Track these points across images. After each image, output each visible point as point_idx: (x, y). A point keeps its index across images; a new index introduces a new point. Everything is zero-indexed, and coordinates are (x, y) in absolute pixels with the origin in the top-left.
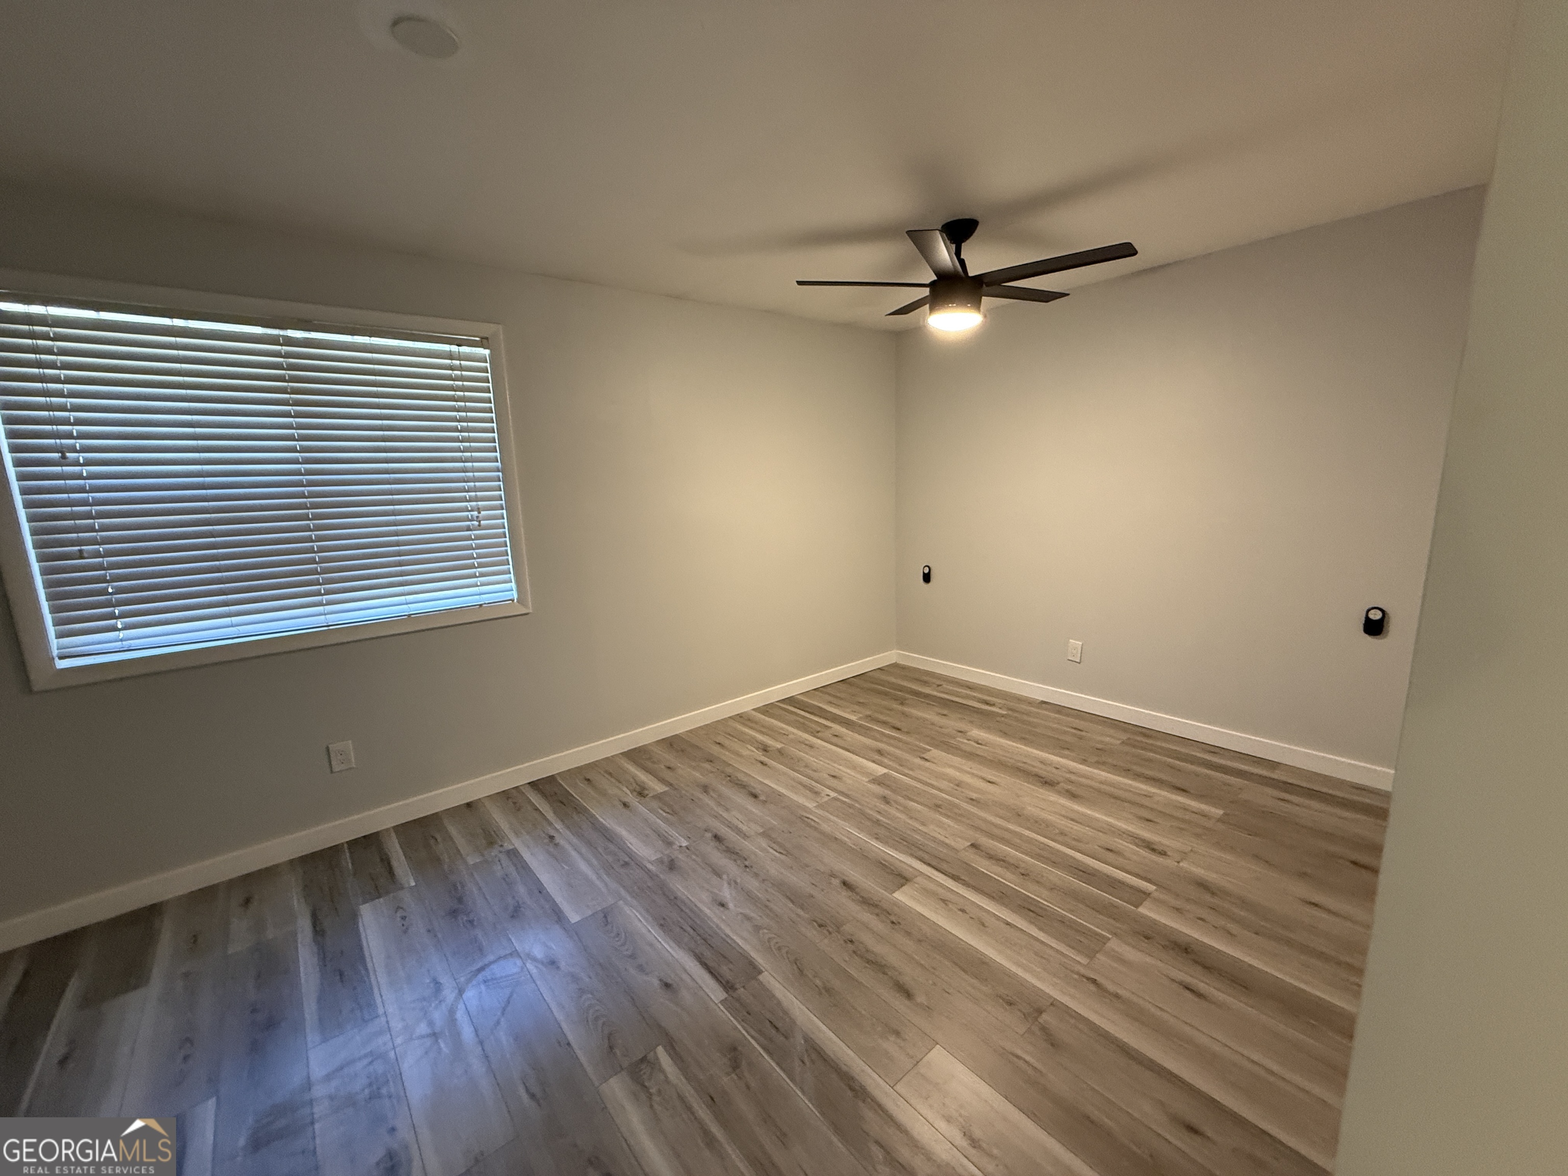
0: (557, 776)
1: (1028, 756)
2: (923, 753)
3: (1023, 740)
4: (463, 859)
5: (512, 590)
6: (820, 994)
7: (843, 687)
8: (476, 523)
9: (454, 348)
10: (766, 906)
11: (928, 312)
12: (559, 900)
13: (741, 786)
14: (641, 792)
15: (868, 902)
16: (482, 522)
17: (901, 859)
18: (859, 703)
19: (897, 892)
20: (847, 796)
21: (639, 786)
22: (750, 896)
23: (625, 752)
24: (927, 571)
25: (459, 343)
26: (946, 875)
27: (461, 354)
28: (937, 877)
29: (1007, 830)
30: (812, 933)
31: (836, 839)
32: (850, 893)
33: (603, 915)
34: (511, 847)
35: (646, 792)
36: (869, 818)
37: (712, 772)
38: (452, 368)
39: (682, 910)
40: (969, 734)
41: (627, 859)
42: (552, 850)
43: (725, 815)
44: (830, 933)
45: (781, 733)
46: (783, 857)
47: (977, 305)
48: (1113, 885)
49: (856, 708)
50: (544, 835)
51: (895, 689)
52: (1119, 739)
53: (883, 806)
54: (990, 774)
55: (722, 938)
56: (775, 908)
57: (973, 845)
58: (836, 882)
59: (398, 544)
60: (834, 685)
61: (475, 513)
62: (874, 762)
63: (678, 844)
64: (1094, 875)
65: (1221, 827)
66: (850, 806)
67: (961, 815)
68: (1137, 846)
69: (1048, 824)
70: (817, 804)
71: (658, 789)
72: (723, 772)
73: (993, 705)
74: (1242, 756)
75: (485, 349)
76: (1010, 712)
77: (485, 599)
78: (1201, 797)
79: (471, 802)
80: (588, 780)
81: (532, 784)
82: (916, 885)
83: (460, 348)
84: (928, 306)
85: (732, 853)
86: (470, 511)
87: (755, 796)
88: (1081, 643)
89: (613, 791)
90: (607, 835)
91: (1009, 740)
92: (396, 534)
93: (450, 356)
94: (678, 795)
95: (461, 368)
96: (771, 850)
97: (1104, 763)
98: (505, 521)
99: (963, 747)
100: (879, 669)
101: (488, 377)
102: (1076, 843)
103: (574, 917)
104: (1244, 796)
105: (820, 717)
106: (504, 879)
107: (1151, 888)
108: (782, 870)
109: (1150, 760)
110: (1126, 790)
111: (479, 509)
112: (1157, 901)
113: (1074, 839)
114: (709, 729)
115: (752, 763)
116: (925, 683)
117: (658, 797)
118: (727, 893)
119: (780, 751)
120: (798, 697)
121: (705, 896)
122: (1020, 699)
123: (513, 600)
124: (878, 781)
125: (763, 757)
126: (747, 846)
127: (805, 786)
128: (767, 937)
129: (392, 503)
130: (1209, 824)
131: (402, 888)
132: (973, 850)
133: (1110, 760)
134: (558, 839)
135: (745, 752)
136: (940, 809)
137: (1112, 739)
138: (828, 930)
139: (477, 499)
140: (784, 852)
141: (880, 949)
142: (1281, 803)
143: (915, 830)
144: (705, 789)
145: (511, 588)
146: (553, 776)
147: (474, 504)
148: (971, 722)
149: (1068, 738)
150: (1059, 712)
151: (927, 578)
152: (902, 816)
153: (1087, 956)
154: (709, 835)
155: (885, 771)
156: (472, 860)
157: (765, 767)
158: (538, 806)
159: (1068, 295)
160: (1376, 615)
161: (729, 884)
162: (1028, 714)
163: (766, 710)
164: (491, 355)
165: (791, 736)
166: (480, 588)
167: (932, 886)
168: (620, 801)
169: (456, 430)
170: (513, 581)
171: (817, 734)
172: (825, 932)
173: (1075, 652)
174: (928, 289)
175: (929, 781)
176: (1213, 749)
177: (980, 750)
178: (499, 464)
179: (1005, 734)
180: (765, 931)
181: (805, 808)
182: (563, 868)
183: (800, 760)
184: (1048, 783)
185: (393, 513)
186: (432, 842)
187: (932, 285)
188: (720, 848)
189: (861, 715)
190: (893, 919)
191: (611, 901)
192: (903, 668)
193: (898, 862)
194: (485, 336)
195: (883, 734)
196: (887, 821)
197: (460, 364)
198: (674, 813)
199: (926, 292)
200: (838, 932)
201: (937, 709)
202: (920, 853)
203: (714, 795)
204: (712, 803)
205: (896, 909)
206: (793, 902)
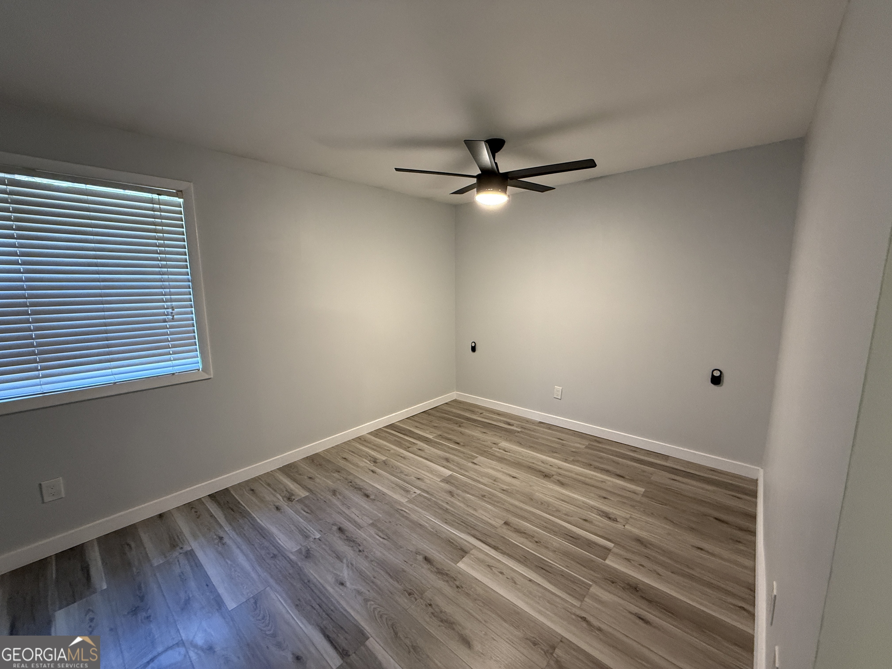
0: (230, 489)
1: (533, 458)
2: (474, 459)
3: (531, 448)
4: (149, 561)
5: (199, 363)
7: (425, 416)
8: (171, 317)
9: (155, 196)
10: (373, 582)
11: (476, 192)
12: (221, 590)
13: (359, 489)
14: (290, 498)
15: (441, 573)
16: (175, 316)
17: (462, 537)
18: (435, 427)
20: (427, 492)
21: (288, 492)
22: (361, 575)
23: (280, 468)
24: (473, 345)
25: (159, 192)
26: (490, 546)
27: (160, 200)
28: (485, 548)
29: (526, 511)
30: (403, 601)
31: (420, 525)
32: (429, 566)
33: (254, 601)
34: (189, 549)
35: (293, 497)
36: (441, 508)
37: (339, 480)
38: (153, 210)
39: (313, 591)
40: (499, 445)
41: (276, 552)
42: (220, 549)
43: (347, 511)
44: (416, 600)
45: (386, 449)
46: (385, 542)
47: (505, 190)
48: (589, 545)
49: (432, 430)
50: (215, 537)
51: (456, 417)
52: (584, 444)
53: (449, 498)
54: (513, 472)
55: (341, 612)
56: (379, 583)
57: (506, 523)
58: (420, 558)
59: (106, 332)
60: (418, 415)
61: (170, 310)
62: (444, 467)
63: (314, 537)
64: (579, 539)
65: (644, 500)
66: (429, 500)
67: (498, 502)
68: (600, 515)
69: (549, 504)
70: (409, 499)
71: (301, 493)
72: (346, 479)
73: (513, 425)
74: (649, 452)
75: (179, 198)
76: (523, 430)
77: (176, 369)
78: (632, 480)
79: (161, 514)
80: (253, 490)
81: (211, 496)
82: (472, 556)
83: (159, 196)
84: (475, 189)
85: (351, 541)
86: (166, 309)
87: (367, 496)
88: (561, 388)
89: (269, 498)
90: (262, 533)
91: (523, 448)
92: (105, 325)
93: (152, 201)
94: (315, 499)
95: (160, 210)
96: (377, 537)
97: (578, 461)
98: (194, 316)
99: (497, 454)
100: (446, 403)
101: (182, 217)
102: (566, 517)
103: (231, 604)
104: (653, 478)
105: (410, 437)
106: (180, 576)
107: (610, 545)
108: (385, 552)
109: (601, 458)
110: (591, 478)
111: (173, 307)
112: (617, 555)
113: (566, 515)
114: (339, 448)
115: (366, 472)
116: (473, 412)
117: (301, 501)
118: (346, 574)
119: (384, 462)
120: (397, 423)
121: (330, 578)
122: (528, 421)
123: (199, 370)
124: (447, 480)
125: (374, 467)
126: (361, 535)
127: (401, 487)
128: (373, 607)
129: (102, 303)
130: (638, 498)
131: (94, 592)
132: (505, 527)
133: (580, 459)
134: (226, 540)
135: (361, 464)
136: (484, 498)
137: (580, 445)
138: (414, 597)
139: (171, 301)
140: (386, 538)
141: (449, 609)
142: (672, 482)
143: (472, 515)
144: (334, 492)
145: (197, 362)
146: (227, 489)
147: (169, 304)
148: (501, 437)
149: (556, 446)
150: (549, 429)
151: (474, 349)
152: (462, 505)
153: (578, 599)
154: (335, 528)
155: (450, 473)
156: (157, 561)
157: (374, 474)
158: (213, 513)
159: (554, 188)
160: (717, 374)
161: (348, 566)
162: (534, 430)
163: (377, 433)
164: (184, 203)
165: (392, 451)
166: (173, 362)
167: (481, 556)
168: (275, 505)
169: (156, 252)
170: (199, 356)
171: (408, 449)
172: (413, 599)
173: (558, 393)
174: (475, 179)
175: (478, 478)
176: (634, 449)
177: (507, 456)
178: (189, 277)
179: (520, 444)
180: (372, 603)
181: (400, 503)
182: (227, 563)
183: (397, 468)
184: (546, 476)
185: (103, 310)
186: (127, 548)
187: (478, 177)
188: (342, 537)
189: (436, 435)
190: (458, 583)
191: (261, 588)
192: (460, 402)
193: (459, 540)
194: (181, 189)
195: (449, 447)
196: (454, 510)
197: (160, 207)
198: (312, 512)
199: (474, 180)
200: (422, 598)
201: (479, 429)
202: (473, 532)
203: (339, 497)
204: (338, 504)
205: (459, 576)
206: (391, 577)
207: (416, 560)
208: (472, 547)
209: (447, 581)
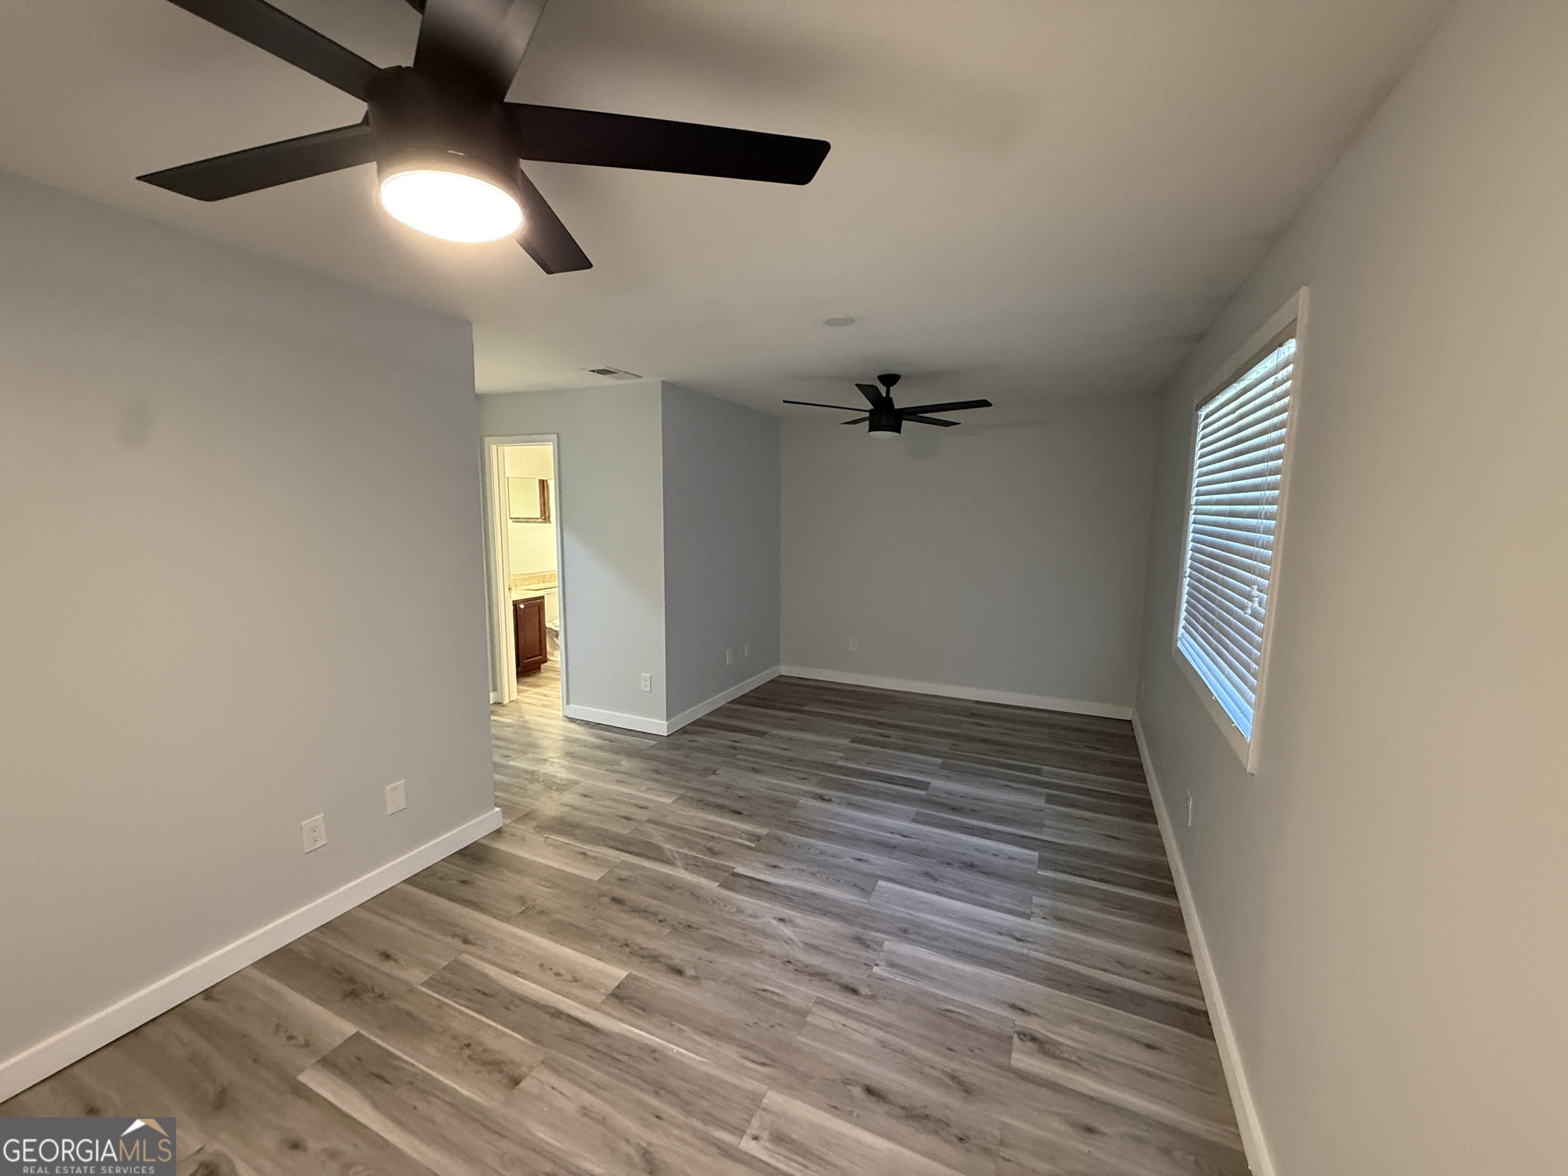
6: (674, 885)
10: (743, 929)
15: (653, 958)
19: (624, 977)
22: (765, 934)
28: (577, 1009)
30: (694, 919)
32: (672, 963)
36: (673, 1097)
44: (680, 923)
56: (734, 930)
58: (690, 972)
63: (881, 967)
70: (763, 1107)
82: (601, 992)
85: (816, 975)
87: (869, 1090)
96: (777, 991)
108: (750, 969)
118: (786, 931)
126: (810, 990)
128: (729, 908)
138: (682, 924)
140: (761, 993)
141: (636, 922)
154: (864, 991)
161: (791, 940)
167: (586, 994)
172: (684, 923)
180: (733, 912)
181: (776, 1086)
188: (839, 979)
190: (627, 949)
191: (872, 900)
200: (673, 925)
205: (624, 958)
206: (723, 939)
207: (695, 968)
208: (604, 1007)
209: (641, 949)
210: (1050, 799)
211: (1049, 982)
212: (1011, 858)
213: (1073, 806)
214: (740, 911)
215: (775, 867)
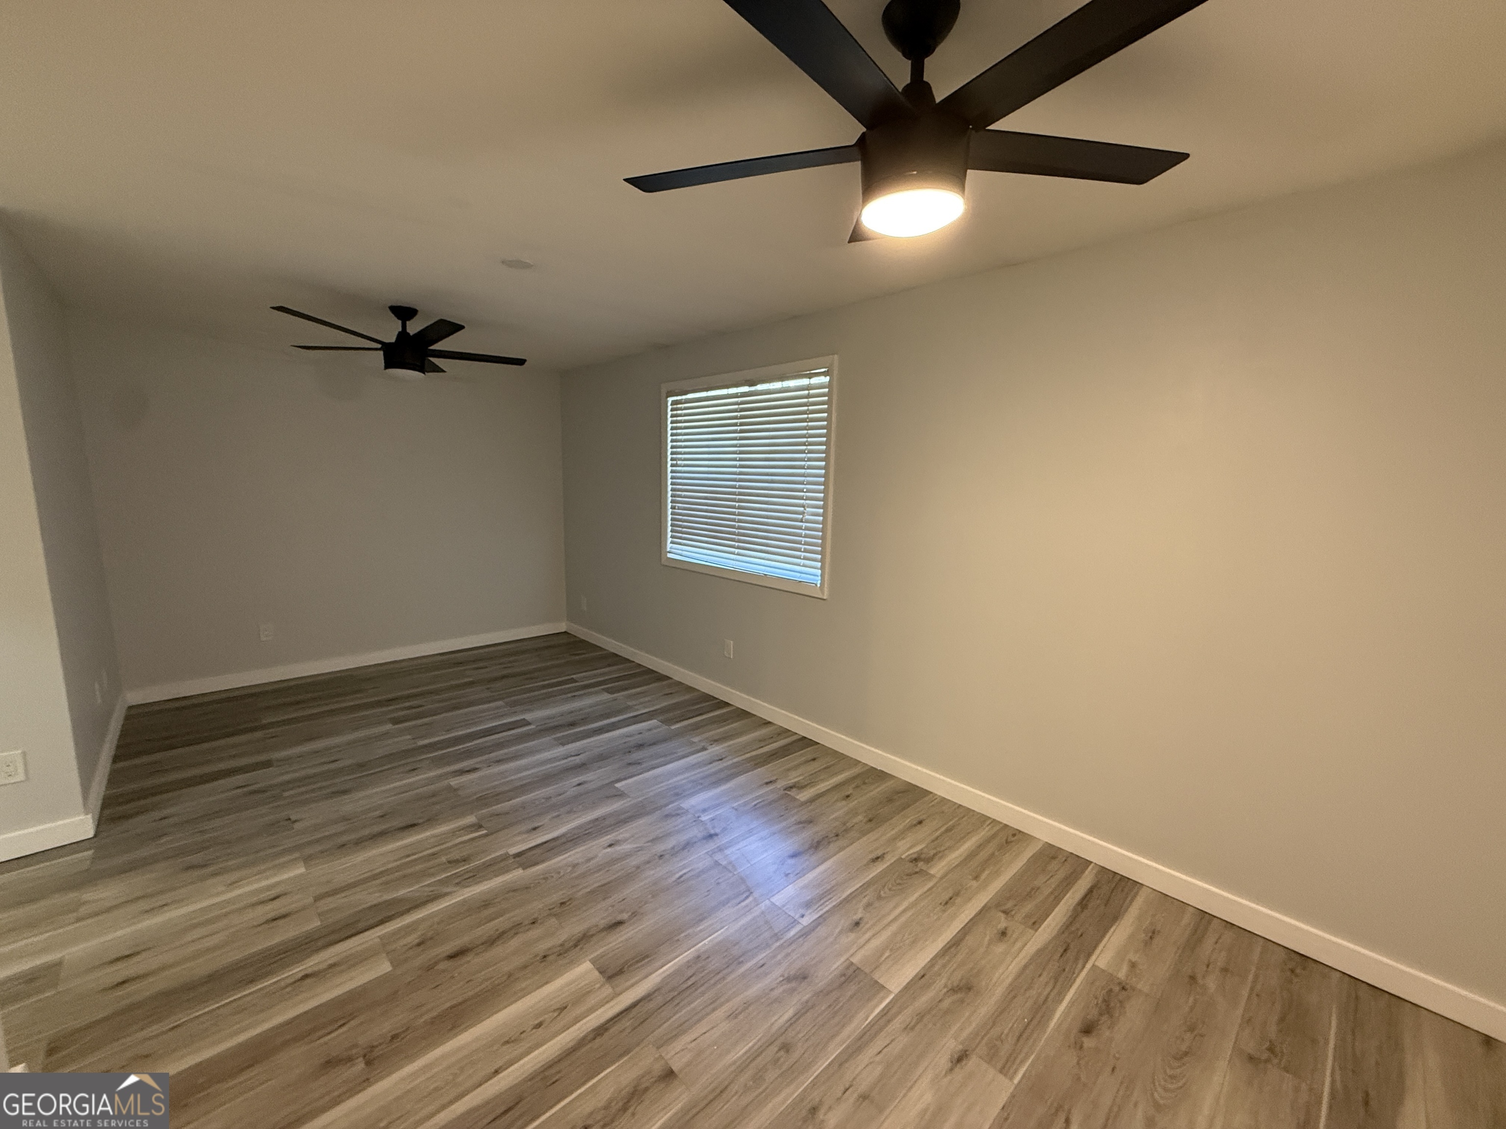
15: (584, 939)
17: (652, 977)
19: (590, 966)
30: (553, 898)
32: (602, 925)
44: (550, 909)
58: (624, 916)
82: (598, 986)
95: (812, 396)
98: (822, 518)
123: (817, 585)
138: (554, 908)
167: (593, 1001)
172: (554, 906)
190: (553, 958)
193: (645, 971)
200: (548, 915)
205: (564, 962)
207: (622, 911)
208: (618, 990)
209: (562, 945)
210: (610, 691)
211: (758, 765)
212: (650, 730)
213: (626, 689)
214: (575, 866)
215: (535, 829)
